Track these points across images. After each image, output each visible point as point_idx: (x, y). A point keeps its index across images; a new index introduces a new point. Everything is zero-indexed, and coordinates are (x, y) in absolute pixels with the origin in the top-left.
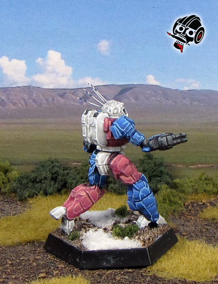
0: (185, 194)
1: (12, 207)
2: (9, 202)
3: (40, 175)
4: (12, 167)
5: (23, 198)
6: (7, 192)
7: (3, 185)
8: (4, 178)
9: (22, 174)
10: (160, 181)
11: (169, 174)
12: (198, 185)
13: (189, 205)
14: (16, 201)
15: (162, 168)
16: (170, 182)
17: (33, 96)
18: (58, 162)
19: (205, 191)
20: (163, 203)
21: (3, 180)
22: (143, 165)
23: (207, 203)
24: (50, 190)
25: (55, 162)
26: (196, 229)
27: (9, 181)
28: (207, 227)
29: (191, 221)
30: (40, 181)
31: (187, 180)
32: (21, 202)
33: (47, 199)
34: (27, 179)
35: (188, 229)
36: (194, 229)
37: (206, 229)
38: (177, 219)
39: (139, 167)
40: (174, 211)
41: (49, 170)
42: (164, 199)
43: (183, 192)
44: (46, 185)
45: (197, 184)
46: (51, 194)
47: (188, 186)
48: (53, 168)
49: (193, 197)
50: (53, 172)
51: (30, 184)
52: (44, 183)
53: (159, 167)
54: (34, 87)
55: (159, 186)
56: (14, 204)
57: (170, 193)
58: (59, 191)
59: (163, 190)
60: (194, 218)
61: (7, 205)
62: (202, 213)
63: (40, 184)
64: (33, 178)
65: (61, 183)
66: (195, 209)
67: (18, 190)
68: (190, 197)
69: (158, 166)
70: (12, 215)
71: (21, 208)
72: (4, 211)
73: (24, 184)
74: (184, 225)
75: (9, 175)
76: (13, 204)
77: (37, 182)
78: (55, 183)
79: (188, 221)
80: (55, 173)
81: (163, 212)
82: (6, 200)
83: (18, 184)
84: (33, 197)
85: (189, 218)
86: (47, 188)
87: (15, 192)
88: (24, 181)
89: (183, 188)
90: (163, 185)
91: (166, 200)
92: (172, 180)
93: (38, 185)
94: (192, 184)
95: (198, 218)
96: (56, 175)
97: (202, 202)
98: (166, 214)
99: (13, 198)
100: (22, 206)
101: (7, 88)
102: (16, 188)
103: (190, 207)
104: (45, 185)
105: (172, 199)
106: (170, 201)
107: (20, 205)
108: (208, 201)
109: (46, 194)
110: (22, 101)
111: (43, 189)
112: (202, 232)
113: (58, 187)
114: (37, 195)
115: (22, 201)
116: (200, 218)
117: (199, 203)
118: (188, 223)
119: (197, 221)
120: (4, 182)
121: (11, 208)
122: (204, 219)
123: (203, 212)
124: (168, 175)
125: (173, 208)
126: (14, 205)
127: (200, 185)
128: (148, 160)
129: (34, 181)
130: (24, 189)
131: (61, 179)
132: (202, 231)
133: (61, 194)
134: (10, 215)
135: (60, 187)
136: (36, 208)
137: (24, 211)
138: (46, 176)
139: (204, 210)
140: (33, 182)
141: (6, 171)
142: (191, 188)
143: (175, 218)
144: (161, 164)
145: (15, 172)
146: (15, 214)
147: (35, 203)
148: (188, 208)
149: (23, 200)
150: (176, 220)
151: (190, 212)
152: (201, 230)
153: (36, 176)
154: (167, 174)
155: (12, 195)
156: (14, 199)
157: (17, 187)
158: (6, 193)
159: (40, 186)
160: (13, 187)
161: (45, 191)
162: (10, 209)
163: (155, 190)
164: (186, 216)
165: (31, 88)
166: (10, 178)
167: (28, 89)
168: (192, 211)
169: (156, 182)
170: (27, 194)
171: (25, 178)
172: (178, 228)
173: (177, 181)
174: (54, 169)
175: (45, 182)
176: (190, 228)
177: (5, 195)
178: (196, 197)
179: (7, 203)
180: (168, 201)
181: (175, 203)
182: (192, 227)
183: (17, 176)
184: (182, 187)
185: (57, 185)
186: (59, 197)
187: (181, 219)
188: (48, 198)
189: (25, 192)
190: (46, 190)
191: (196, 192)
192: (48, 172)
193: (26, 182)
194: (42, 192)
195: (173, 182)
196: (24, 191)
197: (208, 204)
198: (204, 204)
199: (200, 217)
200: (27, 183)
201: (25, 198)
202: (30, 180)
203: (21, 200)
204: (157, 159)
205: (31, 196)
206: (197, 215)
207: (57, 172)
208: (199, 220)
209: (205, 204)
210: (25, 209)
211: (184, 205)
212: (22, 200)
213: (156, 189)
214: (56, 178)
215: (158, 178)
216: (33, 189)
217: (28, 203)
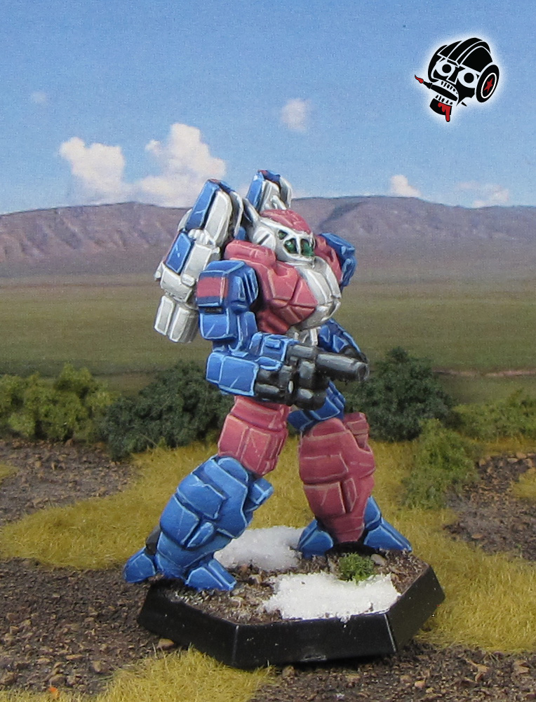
0: (478, 439)
1: (98, 474)
2: (90, 463)
3: (159, 402)
4: (97, 380)
5: (121, 454)
6: (87, 439)
7: (76, 423)
8: (80, 408)
9: (119, 400)
10: (424, 411)
11: (444, 395)
12: (508, 418)
13: (487, 465)
14: (107, 461)
15: (427, 381)
16: (446, 414)
17: (139, 224)
18: (198, 371)
19: (523, 431)
20: (431, 463)
21: (77, 413)
22: (385, 375)
23: (529, 460)
24: (180, 436)
25: (190, 371)
26: (503, 523)
27: (91, 415)
28: (526, 519)
29: (493, 505)
30: (160, 417)
31: (483, 407)
32: (118, 463)
33: (174, 455)
34: (130, 412)
35: (484, 523)
36: (498, 523)
37: (525, 523)
38: (461, 500)
39: (377, 381)
40: (455, 482)
41: (179, 390)
42: (431, 455)
43: (474, 434)
44: (172, 423)
45: (504, 415)
46: (182, 444)
47: (485, 420)
48: (187, 384)
49: (497, 445)
50: (187, 393)
51: (137, 424)
52: (167, 420)
53: (421, 379)
54: (141, 205)
55: (421, 423)
56: (103, 467)
57: (445, 441)
58: (201, 436)
59: (429, 431)
60: (498, 497)
61: (87, 471)
62: (518, 485)
63: (158, 422)
64: (144, 410)
65: (207, 419)
66: (501, 473)
67: (111, 437)
68: (489, 445)
69: (420, 377)
70: (98, 495)
71: (117, 478)
72: (81, 485)
73: (124, 424)
74: (476, 513)
75: (90, 400)
76: (100, 469)
77: (152, 419)
78: (191, 419)
79: (486, 504)
80: (191, 397)
81: (430, 487)
82: (85, 459)
83: (111, 423)
84: (143, 450)
85: (488, 498)
86: (175, 431)
87: (104, 439)
88: (124, 417)
89: (474, 424)
90: (430, 421)
91: (436, 456)
92: (449, 407)
93: (154, 425)
94: (494, 416)
95: (507, 497)
96: (193, 400)
97: (515, 457)
98: (436, 490)
99: (99, 453)
100: (120, 473)
101: (81, 207)
102: (106, 432)
103: (489, 471)
104: (169, 424)
105: (450, 453)
106: (446, 459)
107: (115, 471)
108: (529, 455)
109: (172, 444)
110: (116, 237)
111: (166, 433)
112: (517, 532)
113: (198, 428)
114: (152, 446)
115: (120, 461)
116: (512, 497)
117: (509, 460)
118: (486, 509)
119: (504, 504)
120: (80, 416)
121: (96, 479)
122: (521, 498)
123: (517, 481)
124: (441, 397)
125: (452, 474)
126: (101, 471)
127: (512, 419)
128: (397, 364)
129: (146, 416)
130: (125, 433)
131: (206, 410)
132: (515, 528)
133: (205, 443)
134: (95, 496)
135: (202, 428)
136: (150, 477)
137: (125, 484)
138: (172, 404)
139: (521, 478)
140: (143, 417)
141: (84, 393)
142: (492, 426)
143: (458, 496)
144: (425, 373)
145: (104, 394)
146: (104, 494)
147: (148, 466)
148: (486, 472)
149: (122, 458)
150: (458, 501)
151: (490, 482)
152: (514, 526)
153: (149, 405)
154: (439, 394)
155: (98, 447)
156: (103, 455)
157: (107, 429)
158: (84, 441)
159: (158, 428)
160: (100, 429)
161: (170, 437)
162: (94, 481)
163: (412, 431)
164: (481, 491)
165: (135, 207)
166: (93, 408)
167: (129, 209)
168: (493, 480)
169: (414, 413)
170: (131, 447)
171: (125, 408)
172: (462, 522)
173: (461, 409)
174: (188, 387)
175: (170, 418)
176: (490, 521)
177: (81, 446)
178: (504, 446)
179: (87, 466)
180: (440, 459)
181: (457, 463)
182: (494, 518)
183: (109, 403)
184: (472, 423)
185: (196, 424)
186: (202, 451)
187: (469, 499)
188: (176, 454)
189: (125, 441)
190: (173, 435)
191: (503, 433)
192: (177, 395)
193: (129, 418)
194: (164, 439)
195: (452, 413)
196: (123, 439)
197: (530, 463)
198: (520, 462)
199: (512, 494)
200: (131, 421)
201: (128, 454)
202: (137, 414)
203: (117, 459)
204: (417, 360)
205: (140, 449)
206: (505, 489)
207: (195, 394)
208: (510, 503)
209: (524, 461)
210: (125, 481)
211: (477, 464)
212: (120, 458)
213: (415, 430)
214: (195, 406)
215: (419, 404)
216: (144, 434)
217: (133, 465)
